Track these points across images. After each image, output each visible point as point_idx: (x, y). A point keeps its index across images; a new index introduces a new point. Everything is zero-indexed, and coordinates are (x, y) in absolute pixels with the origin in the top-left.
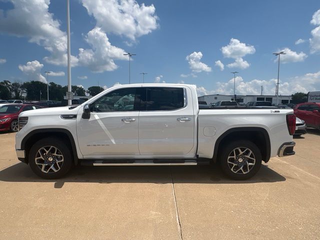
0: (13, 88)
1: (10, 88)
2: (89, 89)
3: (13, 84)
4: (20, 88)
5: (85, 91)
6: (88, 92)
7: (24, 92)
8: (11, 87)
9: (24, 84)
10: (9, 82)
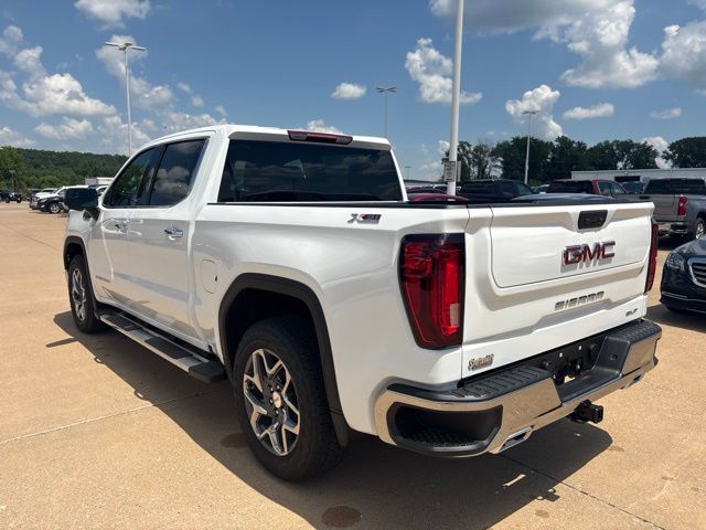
0: (475, 156)
1: (468, 158)
2: (672, 147)
3: (477, 149)
4: (490, 156)
5: (655, 154)
6: (667, 157)
7: (496, 166)
8: (471, 156)
9: (499, 146)
10: (469, 146)
